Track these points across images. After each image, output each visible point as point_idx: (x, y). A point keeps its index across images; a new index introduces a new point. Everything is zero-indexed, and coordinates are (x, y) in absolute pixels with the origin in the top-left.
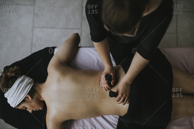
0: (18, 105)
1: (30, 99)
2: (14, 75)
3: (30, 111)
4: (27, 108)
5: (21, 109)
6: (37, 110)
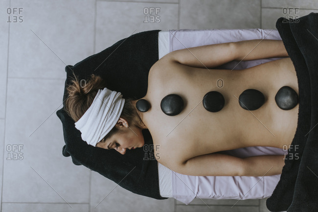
1: (126, 126)
3: (122, 152)
5: (108, 147)
6: (135, 148)
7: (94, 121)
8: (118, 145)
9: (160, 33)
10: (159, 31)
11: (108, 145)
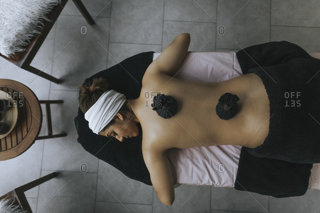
0: (104, 129)
1: (122, 119)
2: (98, 88)
3: (120, 139)
4: (117, 134)
5: (108, 135)
6: (130, 137)
7: (96, 115)
8: (115, 134)
9: (154, 54)
10: (154, 52)
11: (107, 133)
